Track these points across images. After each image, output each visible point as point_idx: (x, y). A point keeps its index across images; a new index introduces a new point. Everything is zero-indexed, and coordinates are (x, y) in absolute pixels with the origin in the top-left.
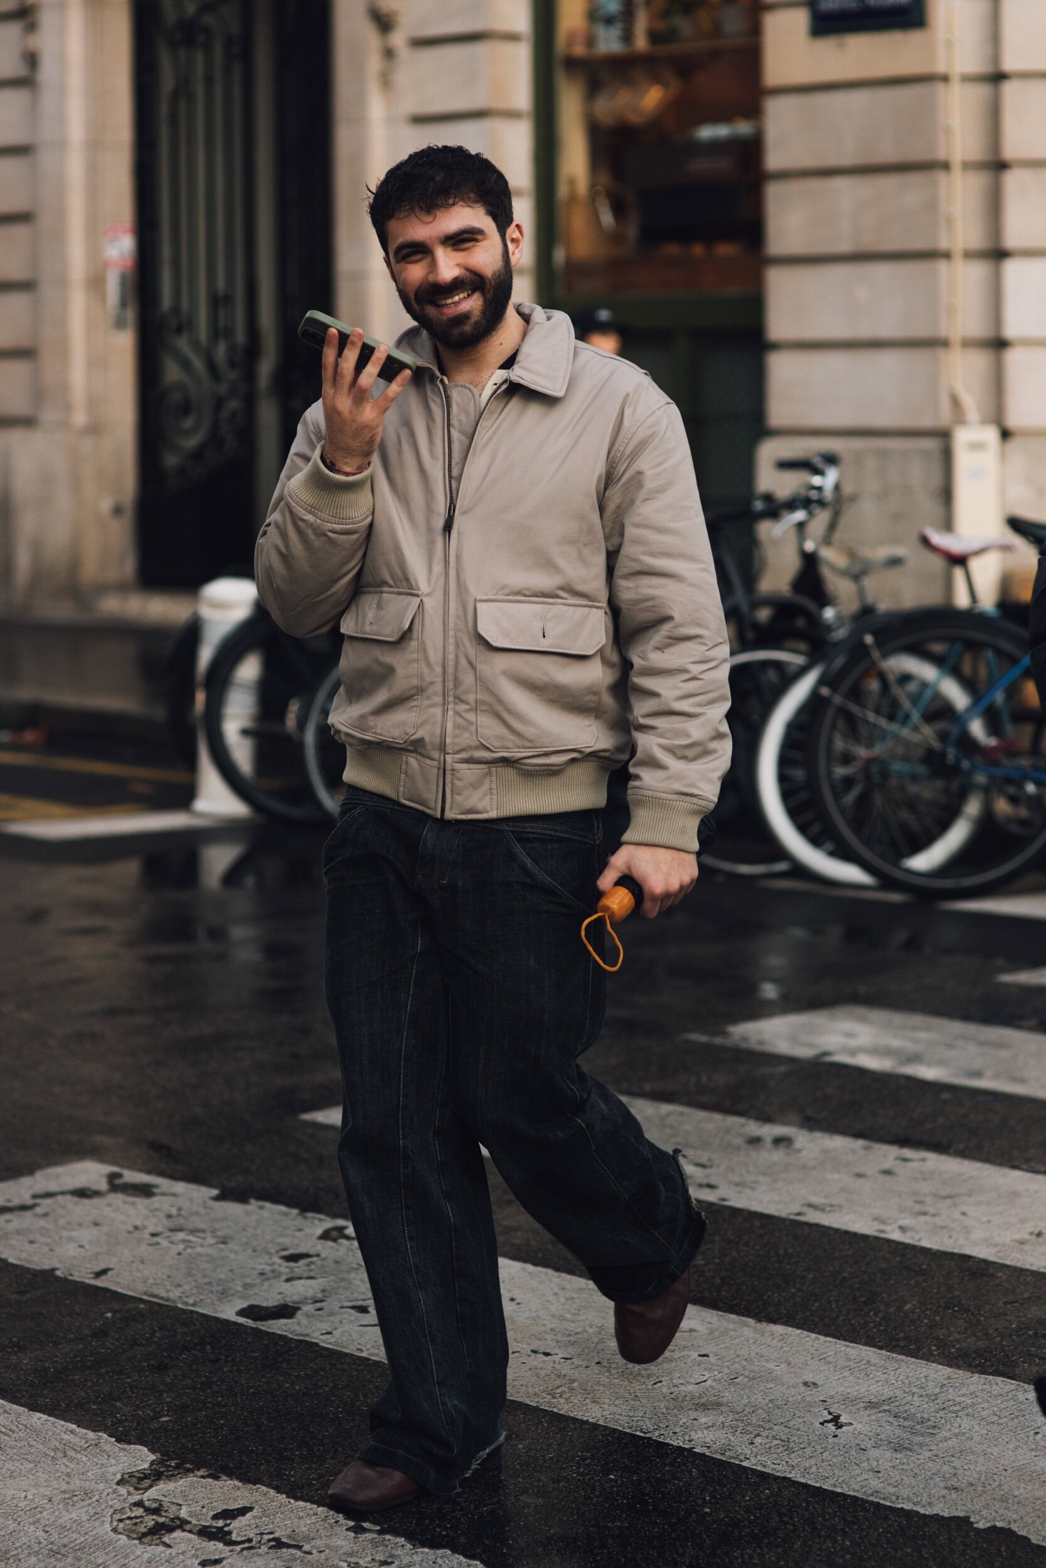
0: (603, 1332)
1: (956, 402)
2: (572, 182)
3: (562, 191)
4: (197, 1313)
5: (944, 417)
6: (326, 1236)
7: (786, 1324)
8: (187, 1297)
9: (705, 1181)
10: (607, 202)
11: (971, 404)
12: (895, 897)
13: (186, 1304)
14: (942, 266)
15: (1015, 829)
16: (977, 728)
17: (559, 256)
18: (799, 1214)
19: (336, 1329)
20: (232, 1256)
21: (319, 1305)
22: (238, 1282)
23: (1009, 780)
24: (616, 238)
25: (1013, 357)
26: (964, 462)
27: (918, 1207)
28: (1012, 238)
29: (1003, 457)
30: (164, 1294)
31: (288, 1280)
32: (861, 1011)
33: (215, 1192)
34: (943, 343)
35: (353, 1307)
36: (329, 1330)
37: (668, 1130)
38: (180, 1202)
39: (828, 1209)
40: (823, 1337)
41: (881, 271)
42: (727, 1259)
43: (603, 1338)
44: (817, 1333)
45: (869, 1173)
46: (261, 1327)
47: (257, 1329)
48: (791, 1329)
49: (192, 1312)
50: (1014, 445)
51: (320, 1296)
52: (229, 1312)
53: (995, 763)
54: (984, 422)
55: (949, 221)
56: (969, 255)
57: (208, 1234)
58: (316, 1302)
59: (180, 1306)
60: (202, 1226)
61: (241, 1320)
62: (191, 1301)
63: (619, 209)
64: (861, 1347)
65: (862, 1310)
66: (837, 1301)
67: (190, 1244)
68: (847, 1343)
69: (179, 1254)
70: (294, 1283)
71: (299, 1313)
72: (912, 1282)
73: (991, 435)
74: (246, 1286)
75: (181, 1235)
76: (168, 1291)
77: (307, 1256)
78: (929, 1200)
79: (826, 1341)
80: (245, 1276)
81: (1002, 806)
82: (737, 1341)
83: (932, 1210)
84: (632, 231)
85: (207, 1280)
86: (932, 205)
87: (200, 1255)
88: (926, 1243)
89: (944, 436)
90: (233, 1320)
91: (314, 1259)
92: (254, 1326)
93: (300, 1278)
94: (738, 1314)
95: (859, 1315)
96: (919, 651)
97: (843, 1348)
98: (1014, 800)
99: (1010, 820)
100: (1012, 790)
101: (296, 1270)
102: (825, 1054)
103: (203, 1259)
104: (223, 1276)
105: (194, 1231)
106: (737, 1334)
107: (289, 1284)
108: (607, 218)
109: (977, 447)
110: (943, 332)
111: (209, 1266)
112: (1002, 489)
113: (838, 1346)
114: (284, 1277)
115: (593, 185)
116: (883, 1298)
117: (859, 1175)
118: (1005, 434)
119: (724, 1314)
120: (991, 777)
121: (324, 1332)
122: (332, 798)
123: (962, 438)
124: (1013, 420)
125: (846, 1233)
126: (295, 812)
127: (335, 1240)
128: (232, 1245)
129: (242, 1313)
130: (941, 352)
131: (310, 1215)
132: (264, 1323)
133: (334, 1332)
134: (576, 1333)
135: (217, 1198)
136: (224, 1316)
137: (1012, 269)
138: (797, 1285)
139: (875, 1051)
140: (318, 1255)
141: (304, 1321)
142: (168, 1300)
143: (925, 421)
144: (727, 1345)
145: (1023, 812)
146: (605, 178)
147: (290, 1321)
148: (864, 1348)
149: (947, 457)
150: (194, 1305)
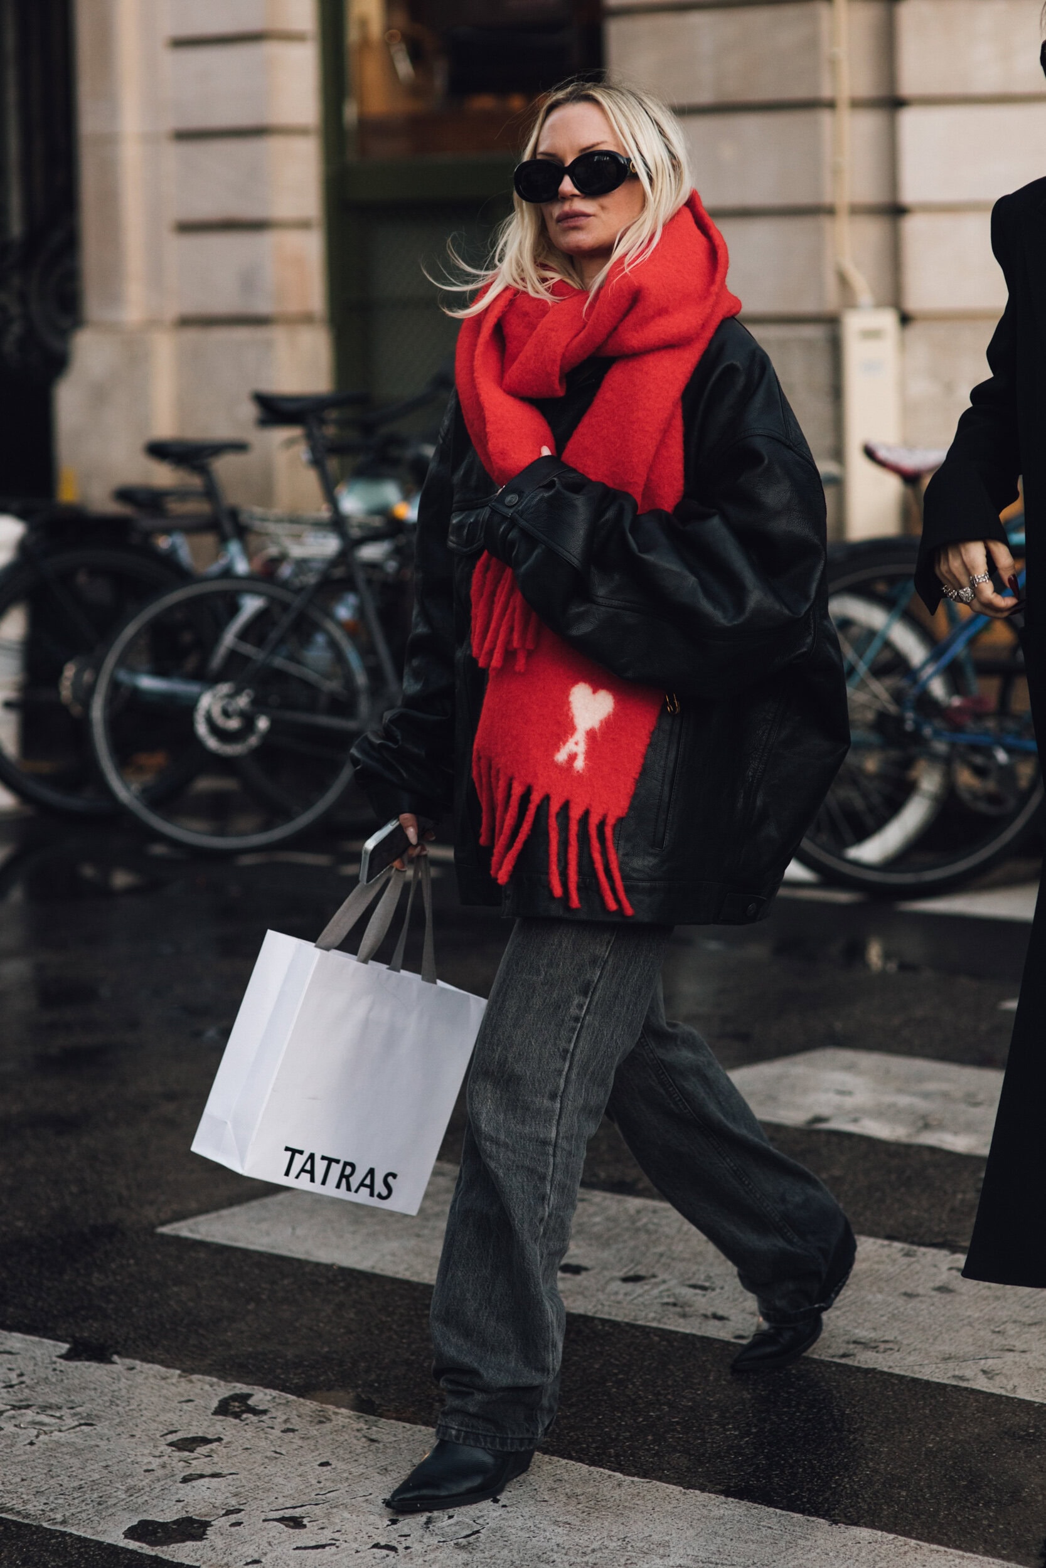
0: (630, 1548)
1: (843, 281)
2: (364, 23)
3: (353, 35)
4: (71, 1535)
5: (831, 301)
6: (224, 1409)
7: (872, 1525)
8: (52, 1510)
9: (710, 1312)
10: (403, 46)
11: (863, 284)
12: (842, 897)
13: (53, 1521)
14: (825, 118)
15: (982, 807)
16: (938, 688)
17: (351, 112)
18: (844, 1356)
19: (265, 1554)
20: (103, 1444)
21: (233, 1518)
22: (118, 1485)
23: (975, 748)
24: (415, 90)
25: (912, 226)
26: (856, 352)
27: (999, 1341)
28: (910, 84)
29: (903, 346)
30: (19, 1507)
31: (185, 1480)
32: (846, 1056)
33: (65, 1347)
34: (829, 211)
35: (281, 1520)
36: (256, 1557)
37: (644, 1237)
38: (20, 1363)
39: (882, 1346)
40: (926, 1544)
41: (750, 125)
42: (768, 1427)
43: (631, 1557)
44: (916, 1538)
45: (921, 1291)
46: (161, 1555)
47: (156, 1557)
48: (880, 1533)
49: (63, 1534)
50: (915, 331)
51: (233, 1502)
52: (115, 1535)
53: (958, 728)
54: (879, 305)
55: (833, 63)
56: (857, 104)
57: (65, 1412)
58: (228, 1513)
59: (45, 1525)
60: (55, 1400)
61: (133, 1545)
62: (59, 1517)
63: (416, 55)
64: (980, 1558)
65: (967, 1500)
66: (930, 1487)
67: (45, 1428)
68: (961, 1553)
69: (32, 1444)
70: (194, 1483)
71: (210, 1531)
72: (1022, 1454)
73: (887, 320)
74: (131, 1491)
75: (30, 1415)
76: (25, 1502)
77: (205, 1441)
78: (1011, 1329)
79: (932, 1551)
80: (126, 1476)
81: (965, 778)
82: (813, 1555)
83: (1019, 1345)
84: (439, 82)
85: (76, 1484)
86: (812, 44)
87: (59, 1444)
88: (1022, 1394)
89: (832, 322)
90: (121, 1544)
91: (214, 1445)
92: (153, 1554)
93: (202, 1476)
94: (802, 1512)
95: (964, 1507)
96: (864, 592)
97: (957, 1561)
98: (980, 772)
99: (975, 796)
100: (979, 760)
101: (194, 1462)
102: (818, 1119)
103: (64, 1450)
104: (96, 1476)
105: (44, 1408)
106: (809, 1543)
107: (187, 1487)
108: (404, 67)
109: (872, 334)
110: (827, 199)
111: (76, 1462)
112: (902, 386)
113: (951, 1557)
114: (179, 1478)
115: (388, 27)
116: (990, 1481)
117: (909, 1295)
118: (905, 319)
119: (784, 1512)
120: (953, 745)
121: (249, 1560)
122: (127, 785)
123: (854, 324)
124: (914, 302)
125: (915, 1380)
126: (76, 803)
127: (237, 1416)
128: (101, 1428)
129: (131, 1533)
130: (825, 222)
131: (195, 1377)
132: (165, 1548)
133: (263, 1560)
134: (593, 1551)
135: (67, 1357)
136: (108, 1540)
137: (909, 119)
138: (871, 1464)
139: (880, 1113)
140: (219, 1440)
141: (219, 1543)
142: (27, 1516)
143: (808, 306)
144: (801, 1561)
145: (991, 785)
146: (401, 19)
147: (199, 1543)
148: (986, 1558)
149: (835, 347)
150: (64, 1522)
